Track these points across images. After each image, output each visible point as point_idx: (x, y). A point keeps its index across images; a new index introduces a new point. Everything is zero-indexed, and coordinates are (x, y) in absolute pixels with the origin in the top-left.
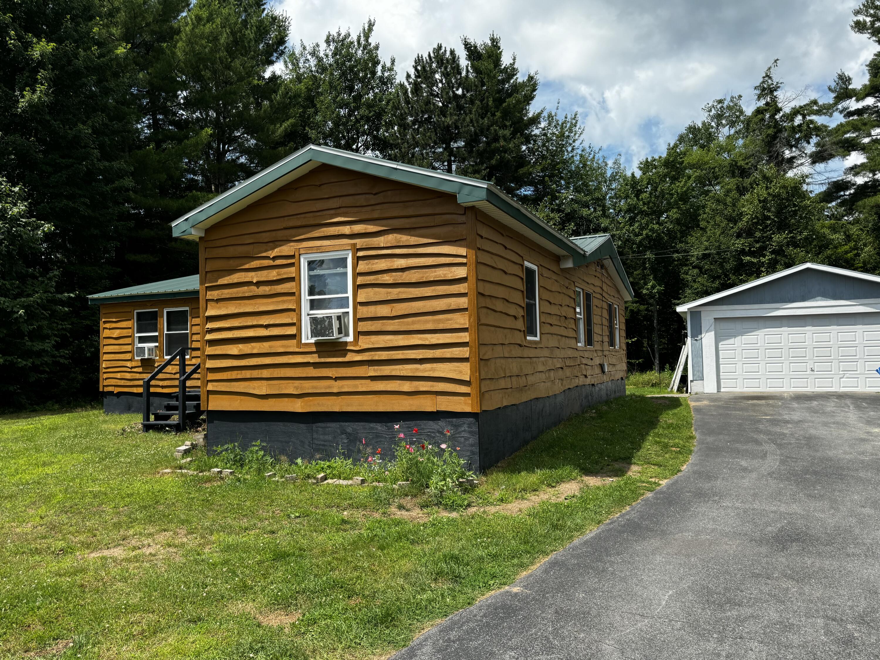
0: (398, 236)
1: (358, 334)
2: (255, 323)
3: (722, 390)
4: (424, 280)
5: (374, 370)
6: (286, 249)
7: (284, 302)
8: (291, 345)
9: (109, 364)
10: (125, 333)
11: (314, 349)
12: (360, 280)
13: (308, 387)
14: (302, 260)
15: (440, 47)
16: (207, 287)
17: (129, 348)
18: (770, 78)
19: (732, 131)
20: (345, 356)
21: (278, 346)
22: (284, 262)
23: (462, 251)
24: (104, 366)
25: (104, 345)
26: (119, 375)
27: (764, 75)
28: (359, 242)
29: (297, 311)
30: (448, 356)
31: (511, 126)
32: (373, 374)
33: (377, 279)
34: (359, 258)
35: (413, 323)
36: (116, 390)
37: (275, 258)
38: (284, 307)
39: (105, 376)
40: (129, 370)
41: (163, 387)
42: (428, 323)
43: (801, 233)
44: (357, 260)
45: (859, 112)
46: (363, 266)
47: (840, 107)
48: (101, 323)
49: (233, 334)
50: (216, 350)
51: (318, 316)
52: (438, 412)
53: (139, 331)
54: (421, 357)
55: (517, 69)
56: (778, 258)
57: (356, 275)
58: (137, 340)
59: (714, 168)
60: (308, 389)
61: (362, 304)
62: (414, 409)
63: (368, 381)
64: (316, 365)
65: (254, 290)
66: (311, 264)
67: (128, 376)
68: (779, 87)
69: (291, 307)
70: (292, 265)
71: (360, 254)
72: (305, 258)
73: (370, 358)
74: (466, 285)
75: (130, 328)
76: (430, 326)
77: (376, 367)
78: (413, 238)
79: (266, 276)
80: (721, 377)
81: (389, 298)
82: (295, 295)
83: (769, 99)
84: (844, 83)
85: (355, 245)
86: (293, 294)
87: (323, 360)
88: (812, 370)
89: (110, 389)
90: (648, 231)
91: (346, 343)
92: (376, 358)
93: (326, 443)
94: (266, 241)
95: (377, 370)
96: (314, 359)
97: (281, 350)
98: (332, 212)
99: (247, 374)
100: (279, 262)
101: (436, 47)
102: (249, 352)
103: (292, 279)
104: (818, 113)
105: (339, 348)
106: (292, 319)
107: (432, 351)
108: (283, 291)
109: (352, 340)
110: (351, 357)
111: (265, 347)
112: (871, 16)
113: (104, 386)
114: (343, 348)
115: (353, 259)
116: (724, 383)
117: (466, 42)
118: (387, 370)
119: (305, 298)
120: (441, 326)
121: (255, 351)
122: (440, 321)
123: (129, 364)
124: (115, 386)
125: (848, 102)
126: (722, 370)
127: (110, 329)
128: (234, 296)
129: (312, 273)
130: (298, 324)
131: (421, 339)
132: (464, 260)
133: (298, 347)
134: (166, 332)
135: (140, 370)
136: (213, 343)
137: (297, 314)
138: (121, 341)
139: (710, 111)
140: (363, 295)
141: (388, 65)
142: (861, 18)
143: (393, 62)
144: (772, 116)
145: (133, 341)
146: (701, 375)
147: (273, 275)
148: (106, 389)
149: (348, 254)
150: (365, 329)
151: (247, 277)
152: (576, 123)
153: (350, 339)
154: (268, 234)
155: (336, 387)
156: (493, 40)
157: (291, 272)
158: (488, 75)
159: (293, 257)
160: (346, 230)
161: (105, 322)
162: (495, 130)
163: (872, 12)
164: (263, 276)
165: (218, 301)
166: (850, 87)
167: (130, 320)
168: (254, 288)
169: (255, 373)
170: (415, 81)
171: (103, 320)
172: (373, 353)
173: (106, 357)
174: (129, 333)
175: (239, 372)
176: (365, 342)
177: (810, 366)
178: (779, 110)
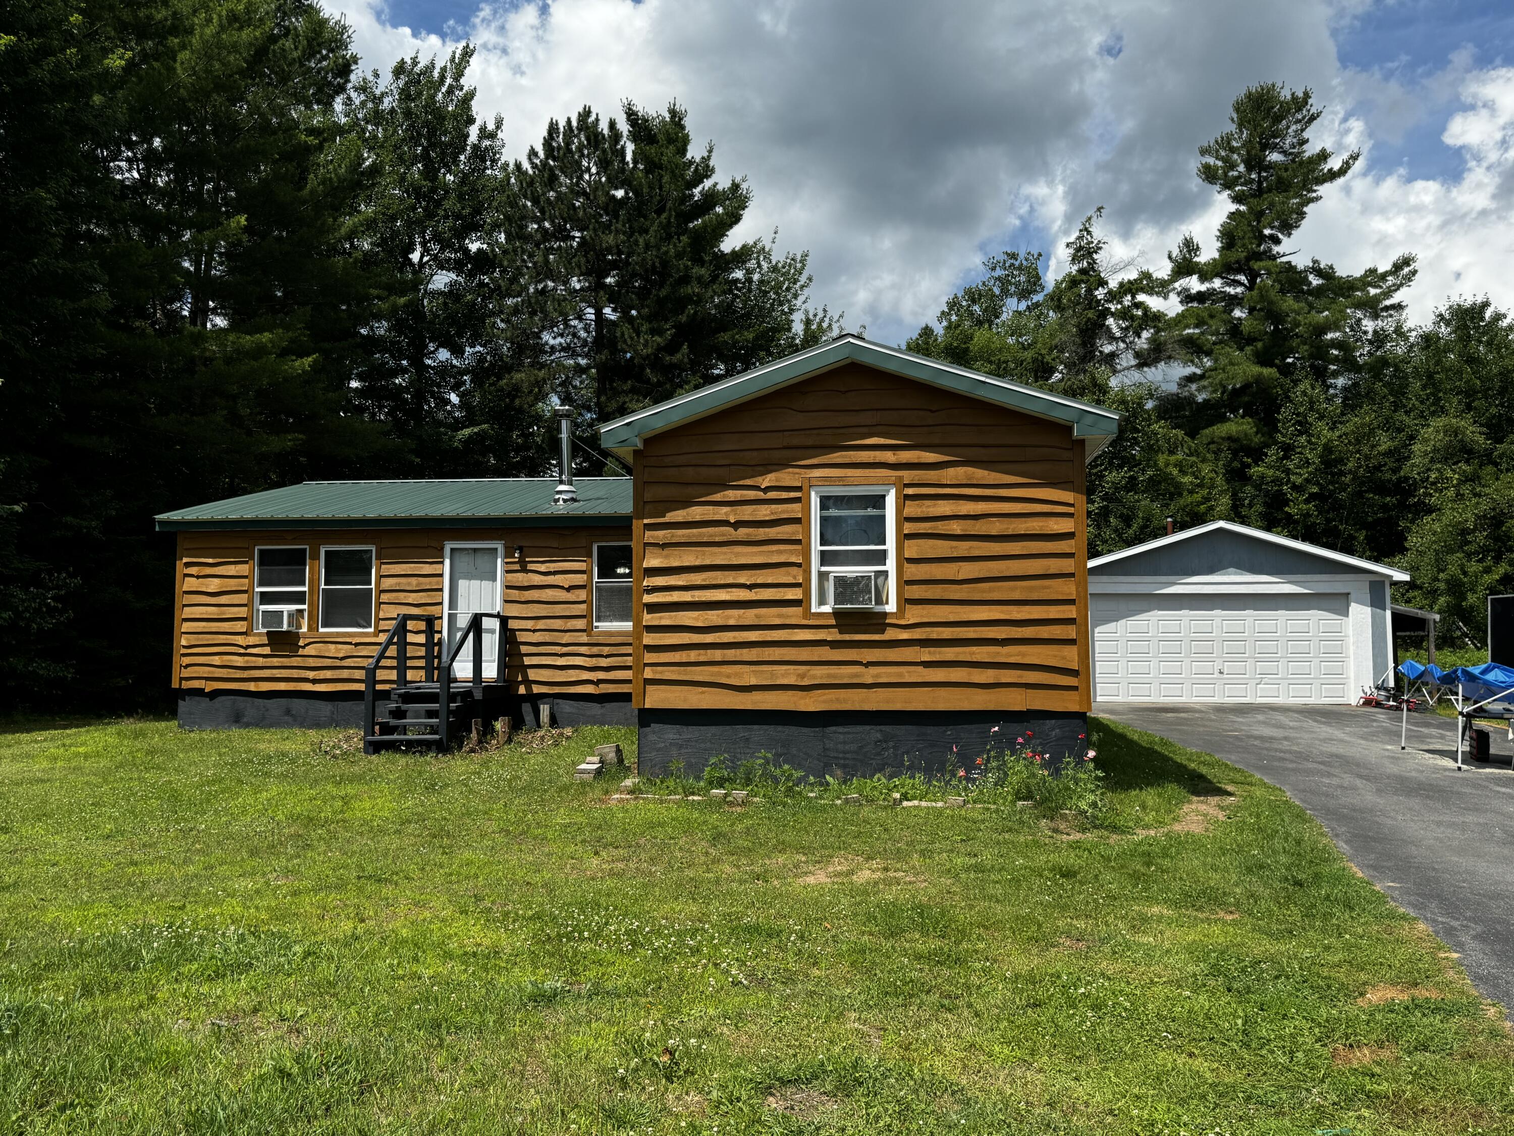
0: (970, 470)
1: (905, 602)
2: (730, 581)
4: (1010, 532)
5: (929, 653)
6: (787, 477)
7: (780, 552)
8: (793, 615)
9: (194, 640)
10: (232, 584)
11: (833, 622)
12: (908, 528)
13: (819, 674)
14: (813, 494)
15: (587, 113)
16: (645, 525)
17: (242, 612)
18: (1089, 233)
19: (1023, 306)
20: (883, 632)
21: (771, 615)
22: (784, 495)
23: (1067, 496)
24: (184, 642)
25: (185, 606)
26: (216, 660)
27: (1082, 227)
28: (908, 476)
29: (804, 567)
30: (1045, 636)
31: (711, 262)
32: (926, 659)
33: (935, 528)
34: (907, 497)
35: (991, 590)
36: (210, 687)
37: (767, 490)
38: (782, 559)
39: (186, 660)
40: (242, 651)
41: (314, 681)
42: (1017, 591)
43: (1143, 471)
44: (903, 499)
45: (1201, 297)
46: (912, 509)
47: (1177, 285)
48: (179, 565)
49: (693, 596)
50: (661, 618)
51: (849, 575)
52: (1029, 711)
53: (261, 584)
54: (1004, 636)
55: (713, 168)
56: (1111, 506)
57: (902, 520)
58: (257, 599)
60: (821, 678)
61: (910, 561)
62: (991, 707)
63: (920, 669)
64: (834, 645)
65: (728, 533)
66: (825, 502)
67: (239, 661)
68: (1100, 248)
69: (793, 559)
70: (797, 500)
71: (910, 491)
72: (817, 493)
73: (924, 637)
74: (1072, 542)
75: (246, 577)
76: (1017, 596)
77: (932, 649)
78: (993, 474)
79: (751, 515)
81: (955, 555)
82: (802, 543)
83: (1085, 264)
84: (1189, 252)
85: (900, 478)
86: (798, 542)
87: (847, 637)
88: (1221, 673)
89: (196, 684)
91: (885, 615)
92: (934, 636)
93: (847, 756)
94: (753, 463)
95: (934, 653)
96: (833, 635)
97: (777, 621)
98: (865, 430)
99: (718, 655)
100: (772, 495)
101: (581, 110)
102: (721, 622)
103: (797, 521)
104: (1150, 291)
105: (875, 621)
106: (795, 578)
107: (1020, 629)
108: (780, 537)
109: (894, 610)
110: (890, 634)
111: (749, 616)
112: (1222, 159)
113: (181, 679)
114: (881, 621)
115: (897, 498)
117: (630, 109)
118: (949, 654)
119: (816, 547)
120: (1035, 596)
121: (732, 622)
122: (1031, 589)
123: (240, 640)
124: (207, 679)
125: (1188, 279)
127: (198, 577)
128: (694, 540)
129: (826, 513)
130: (805, 585)
131: (1002, 612)
132: (1071, 510)
133: (805, 617)
134: (323, 586)
135: (267, 650)
136: (653, 608)
137: (805, 571)
138: (223, 600)
139: (994, 269)
140: (913, 549)
141: (491, 127)
142: (1211, 161)
143: (499, 124)
144: (1090, 291)
145: (251, 600)
147: (764, 512)
148: (186, 685)
149: (888, 491)
150: (916, 596)
151: (718, 513)
152: (803, 268)
153: (891, 607)
154: (755, 454)
155: (869, 675)
156: (673, 112)
157: (795, 510)
158: (673, 172)
159: (798, 489)
160: (889, 457)
161: (187, 565)
162: (686, 267)
163: (1223, 154)
164: (747, 513)
165: (664, 546)
166: (1196, 259)
167: (246, 562)
168: (730, 530)
169: (731, 654)
170: (544, 164)
171: (185, 560)
172: (928, 629)
173: (186, 627)
174: (242, 585)
175: (702, 652)
176: (914, 615)
177: (1217, 666)
178: (1103, 283)
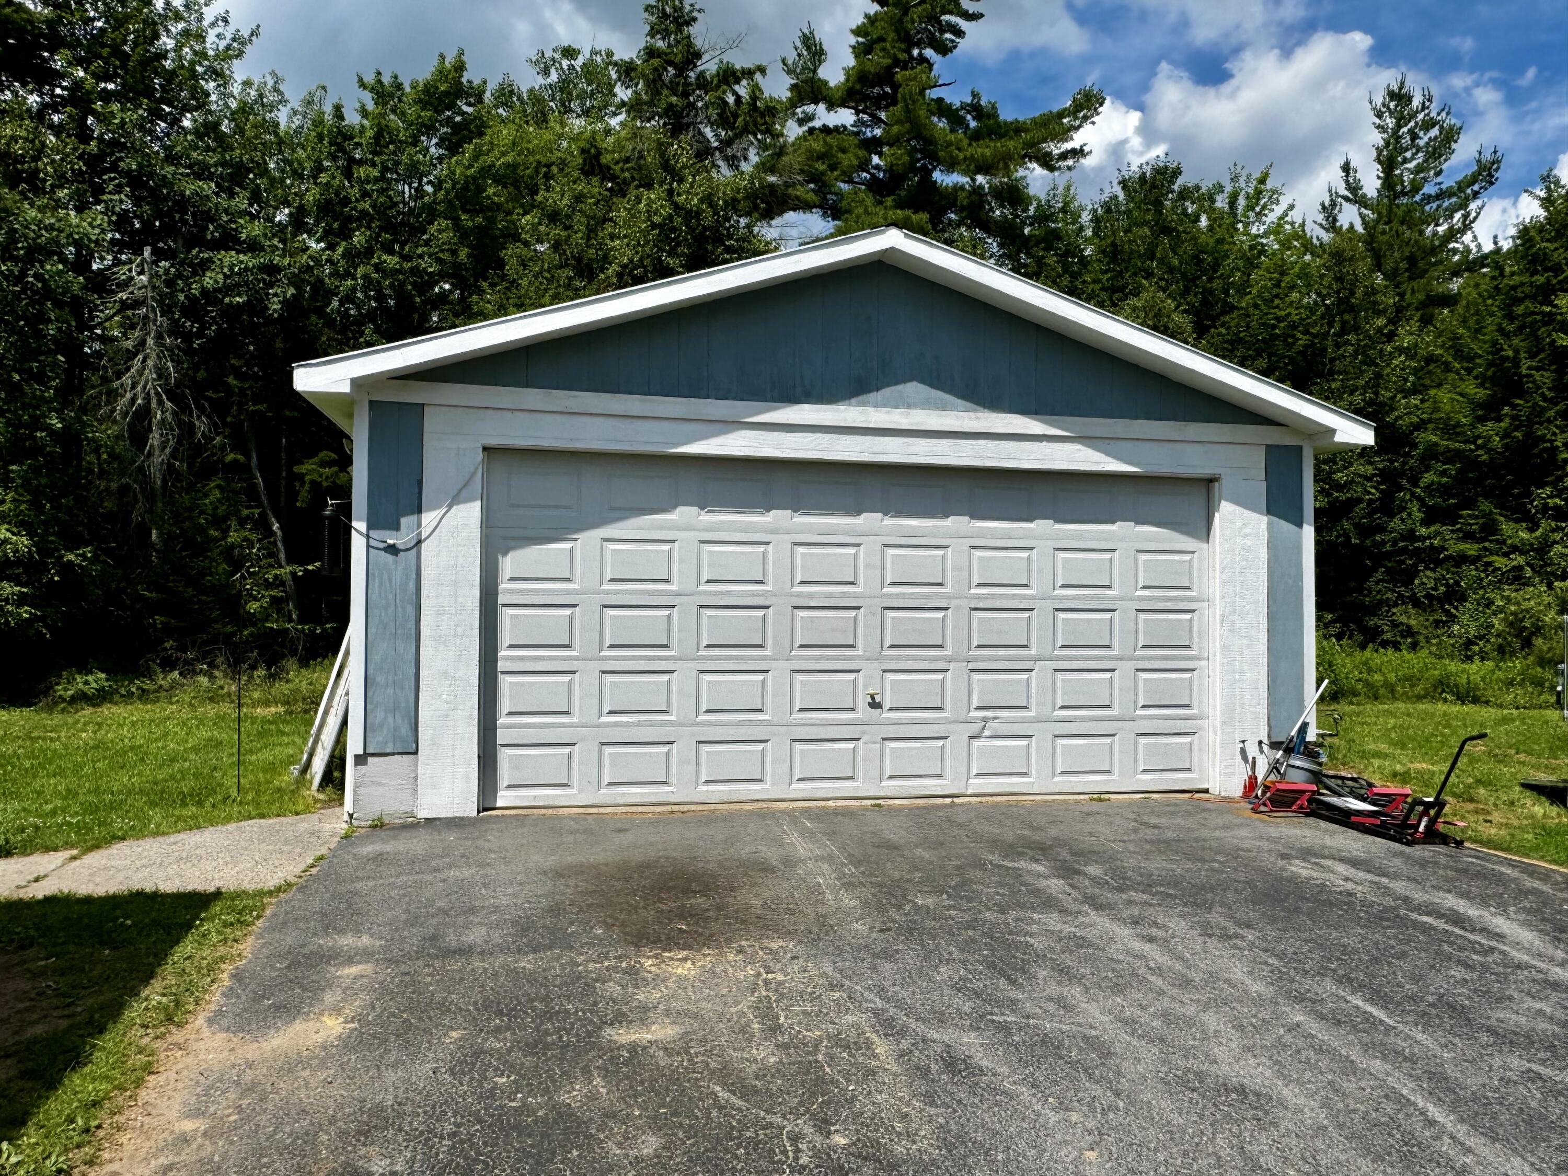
3: (504, 798)
59: (548, 166)
80: (502, 736)
84: (811, 55)
88: (875, 705)
90: (369, 269)
116: (516, 764)
126: (505, 704)
146: (405, 730)
177: (866, 683)
